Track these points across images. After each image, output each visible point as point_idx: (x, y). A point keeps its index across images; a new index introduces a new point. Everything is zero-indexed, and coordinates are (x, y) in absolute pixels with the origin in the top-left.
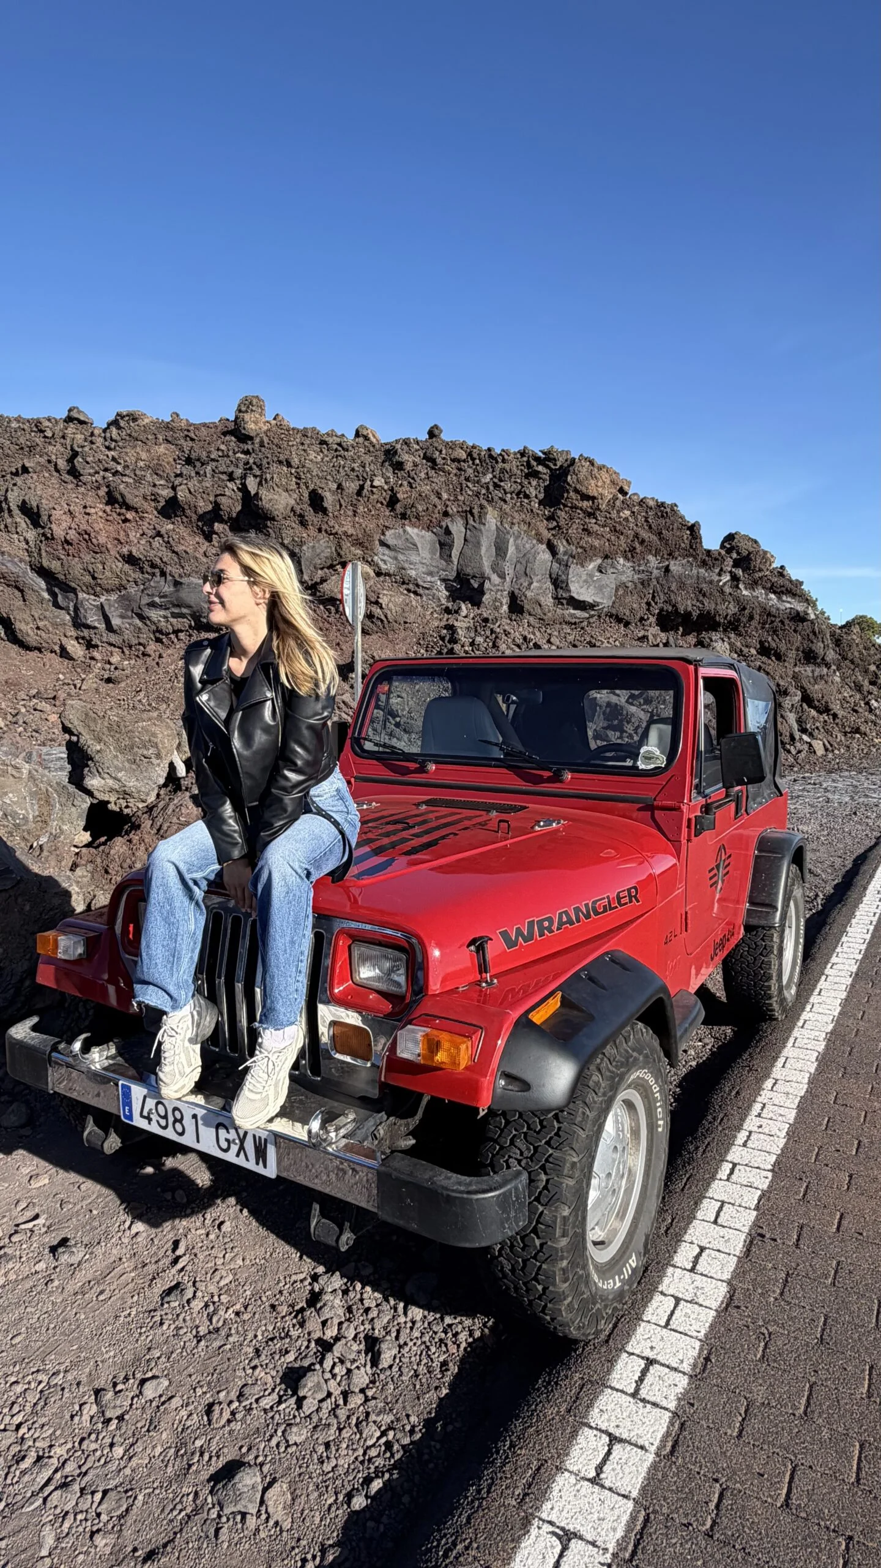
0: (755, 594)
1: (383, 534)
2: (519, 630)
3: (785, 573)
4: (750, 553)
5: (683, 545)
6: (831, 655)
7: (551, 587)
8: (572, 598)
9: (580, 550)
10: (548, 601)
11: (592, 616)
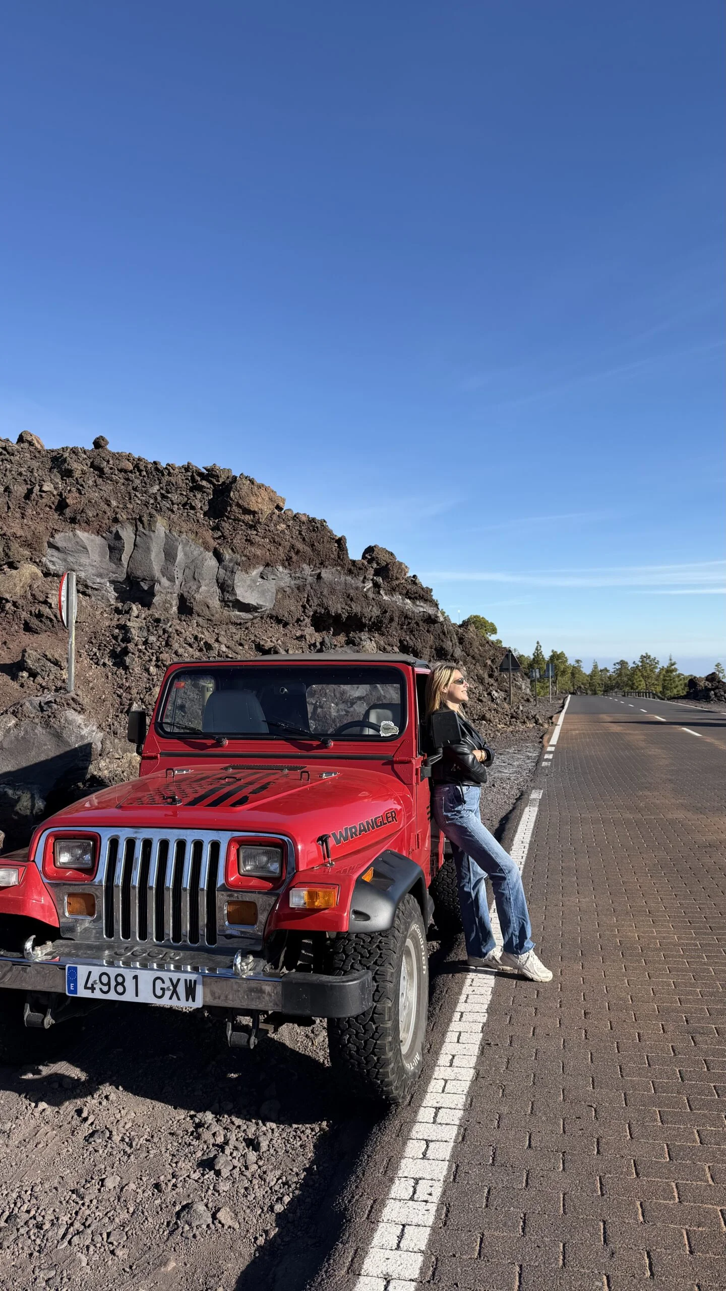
0: (394, 599)
1: (52, 536)
2: (190, 629)
3: (417, 581)
4: (387, 564)
5: (332, 556)
6: (458, 652)
7: (218, 591)
8: (238, 601)
9: (244, 558)
10: (215, 603)
11: (255, 618)
